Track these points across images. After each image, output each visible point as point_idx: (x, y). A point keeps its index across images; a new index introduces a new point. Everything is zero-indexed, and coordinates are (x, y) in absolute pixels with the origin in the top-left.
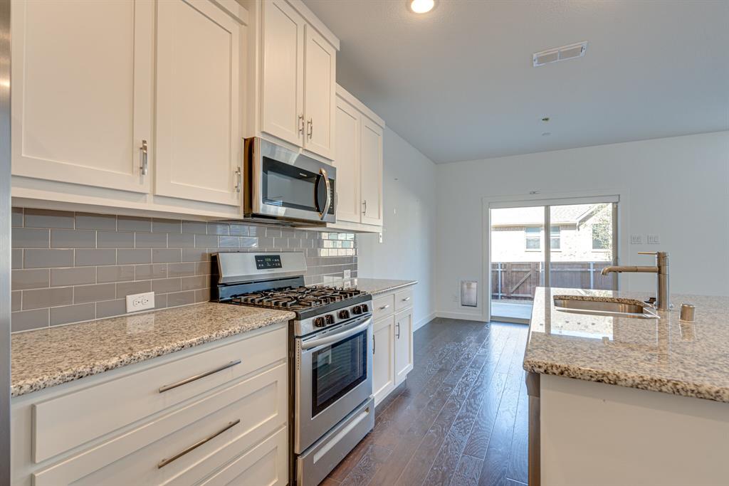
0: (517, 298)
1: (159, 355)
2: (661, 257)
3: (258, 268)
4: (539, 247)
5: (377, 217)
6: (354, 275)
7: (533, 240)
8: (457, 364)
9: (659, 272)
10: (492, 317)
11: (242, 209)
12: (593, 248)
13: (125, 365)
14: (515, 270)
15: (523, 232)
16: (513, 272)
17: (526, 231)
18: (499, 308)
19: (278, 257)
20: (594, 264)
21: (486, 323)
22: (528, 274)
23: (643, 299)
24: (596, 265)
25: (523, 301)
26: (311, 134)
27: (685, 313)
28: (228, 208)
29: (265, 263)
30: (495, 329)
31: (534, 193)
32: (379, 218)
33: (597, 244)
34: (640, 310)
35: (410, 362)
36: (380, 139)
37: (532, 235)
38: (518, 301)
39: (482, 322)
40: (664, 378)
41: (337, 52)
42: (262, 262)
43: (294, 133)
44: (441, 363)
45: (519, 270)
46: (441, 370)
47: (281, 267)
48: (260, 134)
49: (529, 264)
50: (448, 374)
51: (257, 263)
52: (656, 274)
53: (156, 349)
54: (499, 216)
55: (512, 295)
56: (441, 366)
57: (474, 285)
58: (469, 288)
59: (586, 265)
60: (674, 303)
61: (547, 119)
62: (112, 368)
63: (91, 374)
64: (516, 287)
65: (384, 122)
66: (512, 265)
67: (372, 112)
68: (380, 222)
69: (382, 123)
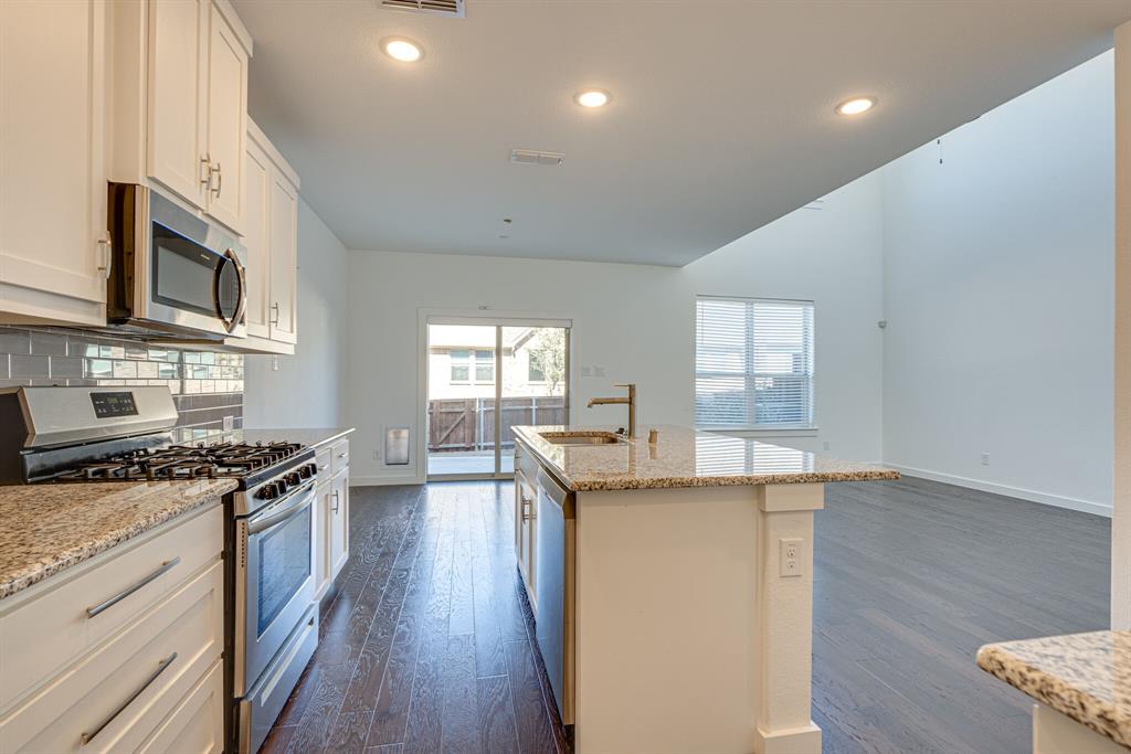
0: (447, 450)
1: (91, 556)
2: (632, 388)
3: (99, 416)
4: (467, 379)
5: (289, 330)
6: (237, 425)
7: (460, 369)
8: (403, 542)
9: (630, 403)
10: (429, 476)
11: (104, 309)
12: (530, 380)
13: (52, 574)
14: (443, 410)
15: (448, 357)
16: (441, 413)
17: (452, 356)
18: (437, 464)
19: (130, 395)
20: (537, 400)
21: (422, 485)
22: (462, 416)
23: (613, 430)
24: (539, 400)
25: (456, 453)
26: (218, 190)
27: (653, 437)
28: (81, 306)
29: (107, 406)
30: (434, 493)
31: (485, 308)
32: (292, 332)
33: (536, 375)
34: (613, 441)
35: (345, 550)
36: (294, 204)
37: (460, 362)
38: (450, 453)
39: (418, 485)
40: (664, 477)
41: (250, 59)
42: (104, 404)
43: (194, 184)
44: (379, 546)
45: (450, 410)
46: (383, 555)
47: (138, 412)
48: (146, 179)
49: (462, 403)
50: (395, 556)
51: (97, 407)
52: (628, 405)
53: (86, 545)
54: (439, 334)
55: (441, 446)
56: (381, 550)
57: (405, 433)
58: (397, 437)
59: (529, 401)
60: (642, 433)
61: (508, 221)
62: (37, 581)
63: (12, 593)
64: (445, 435)
65: (298, 179)
66: (441, 404)
67: (287, 164)
68: (293, 338)
69: (297, 181)
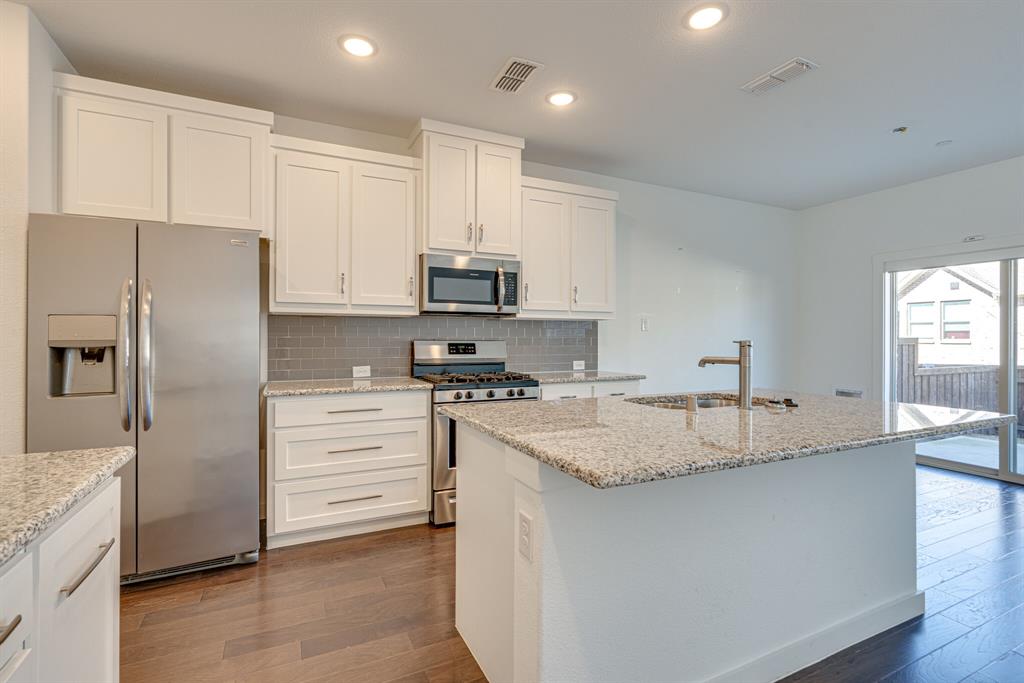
3: (450, 353)
5: (603, 303)
6: (591, 366)
9: (740, 365)
11: (417, 308)
19: (474, 345)
28: (405, 308)
29: (457, 349)
31: (973, 239)
32: (607, 304)
41: (522, 151)
42: (454, 348)
43: (463, 242)
47: (475, 353)
51: (450, 349)
68: (609, 309)
